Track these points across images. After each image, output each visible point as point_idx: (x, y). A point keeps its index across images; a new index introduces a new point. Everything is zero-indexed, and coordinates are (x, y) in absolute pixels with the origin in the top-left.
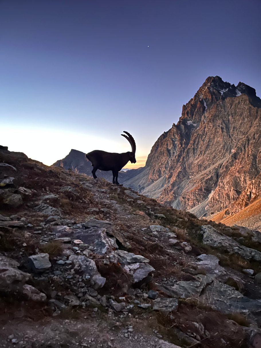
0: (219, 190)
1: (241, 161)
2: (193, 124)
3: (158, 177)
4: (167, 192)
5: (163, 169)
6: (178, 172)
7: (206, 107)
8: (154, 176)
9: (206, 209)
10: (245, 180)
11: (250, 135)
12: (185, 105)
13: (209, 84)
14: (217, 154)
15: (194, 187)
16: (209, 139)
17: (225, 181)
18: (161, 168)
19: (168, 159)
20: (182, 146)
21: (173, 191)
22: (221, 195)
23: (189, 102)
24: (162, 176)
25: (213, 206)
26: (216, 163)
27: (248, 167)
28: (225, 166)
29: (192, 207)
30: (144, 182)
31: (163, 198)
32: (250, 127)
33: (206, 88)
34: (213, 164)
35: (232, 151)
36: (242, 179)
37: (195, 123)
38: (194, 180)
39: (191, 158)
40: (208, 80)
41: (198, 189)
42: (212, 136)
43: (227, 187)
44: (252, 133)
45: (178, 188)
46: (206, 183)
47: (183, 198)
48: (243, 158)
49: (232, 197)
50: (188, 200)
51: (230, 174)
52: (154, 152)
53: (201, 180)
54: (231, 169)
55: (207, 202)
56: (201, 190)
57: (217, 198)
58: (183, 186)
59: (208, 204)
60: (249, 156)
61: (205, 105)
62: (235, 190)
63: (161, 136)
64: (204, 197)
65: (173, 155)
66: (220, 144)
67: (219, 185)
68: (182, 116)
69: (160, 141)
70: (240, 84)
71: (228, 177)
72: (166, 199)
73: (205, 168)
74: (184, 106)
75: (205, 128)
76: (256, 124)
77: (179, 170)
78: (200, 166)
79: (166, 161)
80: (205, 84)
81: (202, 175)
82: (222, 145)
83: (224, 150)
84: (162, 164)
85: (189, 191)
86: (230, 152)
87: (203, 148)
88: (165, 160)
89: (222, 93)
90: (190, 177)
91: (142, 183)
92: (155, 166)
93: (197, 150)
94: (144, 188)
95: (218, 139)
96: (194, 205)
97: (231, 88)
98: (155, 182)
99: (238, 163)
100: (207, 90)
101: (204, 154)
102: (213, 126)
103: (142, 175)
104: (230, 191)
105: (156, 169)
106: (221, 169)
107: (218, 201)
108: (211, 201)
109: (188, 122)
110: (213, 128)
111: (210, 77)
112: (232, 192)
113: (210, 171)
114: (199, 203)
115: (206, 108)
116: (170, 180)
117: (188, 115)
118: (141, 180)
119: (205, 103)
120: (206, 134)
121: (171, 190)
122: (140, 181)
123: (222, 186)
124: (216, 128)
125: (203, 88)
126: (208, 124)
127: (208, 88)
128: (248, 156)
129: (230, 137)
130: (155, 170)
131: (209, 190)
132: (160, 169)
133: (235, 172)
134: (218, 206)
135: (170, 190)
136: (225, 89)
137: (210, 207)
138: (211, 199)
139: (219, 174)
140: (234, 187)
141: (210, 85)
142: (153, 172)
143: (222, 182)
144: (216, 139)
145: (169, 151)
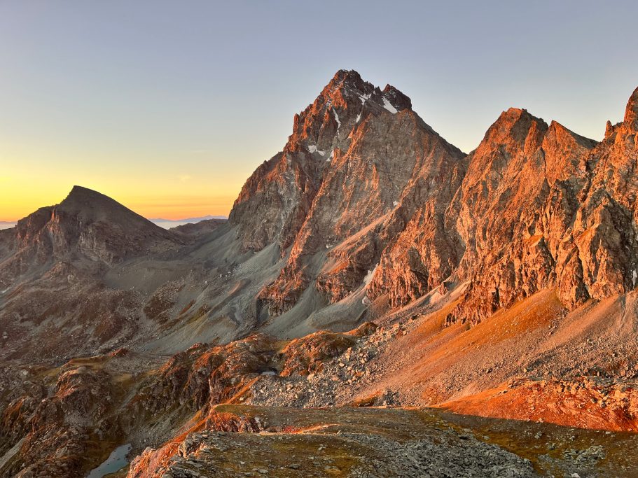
0: (384, 270)
1: (418, 224)
2: (319, 152)
3: (261, 244)
4: (291, 273)
5: (271, 231)
6: (306, 237)
7: (339, 122)
8: (255, 243)
9: (363, 302)
10: (428, 255)
11: (422, 178)
12: (299, 114)
13: (341, 83)
14: (370, 208)
15: (336, 264)
16: (357, 181)
17: (393, 256)
18: (268, 228)
19: (280, 212)
20: (303, 190)
21: (301, 272)
22: (387, 278)
23: (306, 110)
24: (270, 243)
25: (376, 297)
26: (370, 223)
27: (432, 234)
28: (386, 229)
29: (339, 300)
30: (233, 253)
31: (283, 284)
32: (421, 165)
33: (337, 89)
34: (366, 225)
35: (395, 205)
36: (423, 253)
37: (321, 150)
38: (336, 252)
39: (327, 214)
40: (339, 76)
41: (346, 269)
42: (360, 177)
43: (396, 266)
44: (424, 175)
45: (309, 266)
46: (359, 258)
47: (321, 284)
48: (421, 219)
49: (409, 282)
50: (330, 287)
51: (400, 244)
52: (247, 197)
53: (350, 252)
54: (401, 236)
55: (363, 290)
56: (350, 269)
57: (381, 283)
58: (317, 262)
59: (365, 294)
60: (432, 215)
61: (337, 119)
62: (414, 272)
63: (258, 169)
64: (357, 282)
65: (288, 206)
66: (375, 192)
67: (383, 262)
68: (293, 134)
69: (257, 176)
70: (389, 88)
71: (398, 249)
72: (288, 286)
73: (353, 232)
74: (297, 116)
75: (348, 162)
76: (430, 161)
77: (308, 233)
78: (344, 228)
79: (275, 215)
80: (334, 82)
81: (348, 244)
82: (378, 194)
83: (381, 202)
84: (268, 221)
85: (329, 271)
86: (392, 206)
87: (347, 197)
88: (274, 213)
89: (363, 101)
90: (327, 247)
91: (230, 255)
92: (255, 224)
93: (336, 201)
94: (237, 265)
95: (372, 182)
96: (341, 296)
97: (374, 92)
98: (258, 255)
99: (414, 226)
100: (340, 93)
101: (350, 207)
102: (362, 160)
103: (226, 240)
104: (405, 272)
105: (258, 229)
106: (380, 234)
107: (383, 289)
108: (371, 289)
109: (310, 147)
110: (361, 163)
111: (341, 70)
112: (407, 274)
113: (362, 238)
114: (351, 292)
115: (339, 125)
116: (288, 250)
117: (309, 135)
118: (228, 249)
119: (337, 116)
120: (351, 173)
121: (297, 270)
122: (226, 250)
123: (388, 264)
124: (367, 165)
125: (331, 89)
126: (353, 156)
127: (340, 89)
128: (429, 215)
129: (390, 180)
130: (254, 231)
131: (364, 270)
132: (266, 229)
133: (409, 241)
134: (383, 297)
135: (295, 271)
136: (367, 94)
137: (370, 299)
138: (371, 285)
139: (378, 243)
140: (411, 267)
141: (344, 86)
142: (253, 235)
143: (388, 257)
144: (367, 182)
145: (280, 197)
